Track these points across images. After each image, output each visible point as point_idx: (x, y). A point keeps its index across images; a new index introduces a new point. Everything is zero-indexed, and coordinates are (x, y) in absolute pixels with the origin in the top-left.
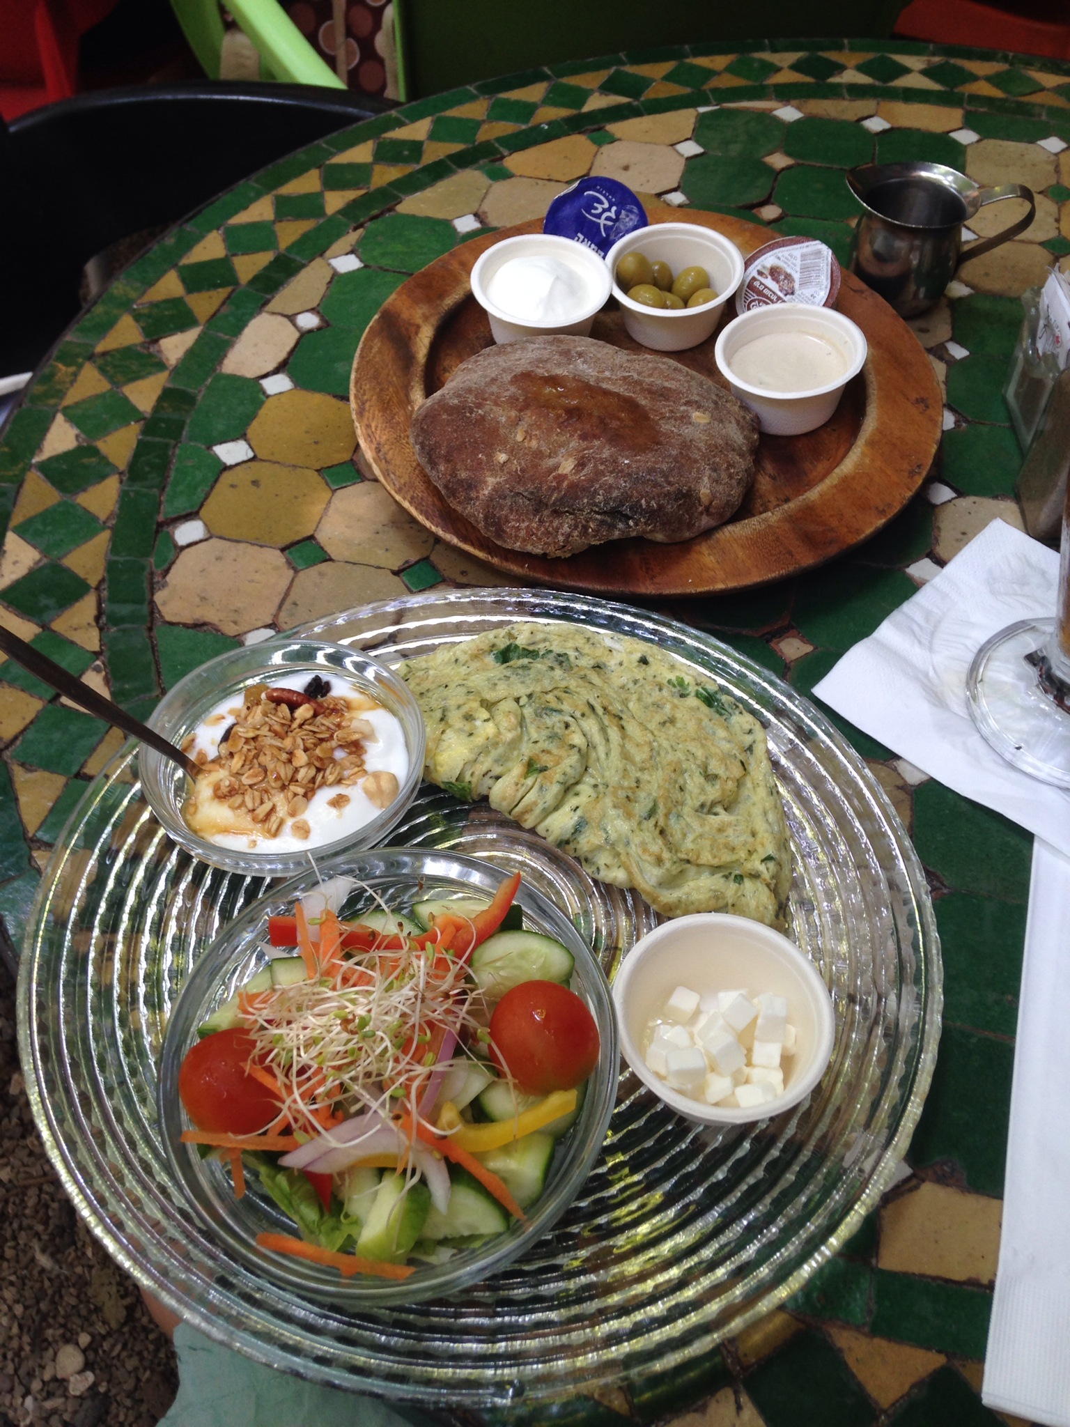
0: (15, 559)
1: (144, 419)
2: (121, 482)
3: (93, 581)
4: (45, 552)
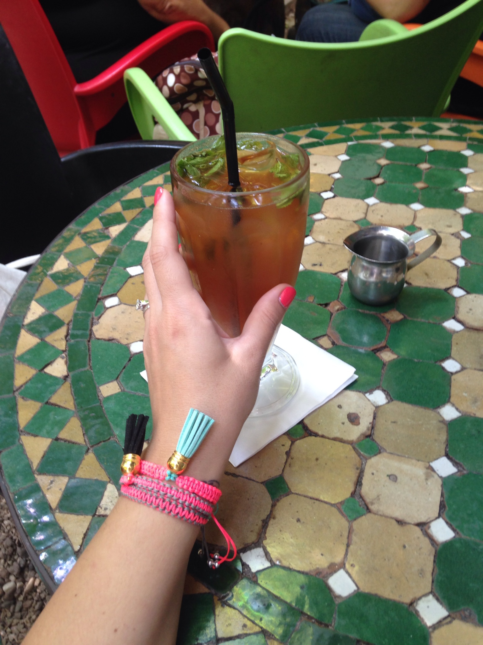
0: (34, 311)
1: (99, 257)
2: (85, 282)
3: (66, 321)
4: (47, 309)
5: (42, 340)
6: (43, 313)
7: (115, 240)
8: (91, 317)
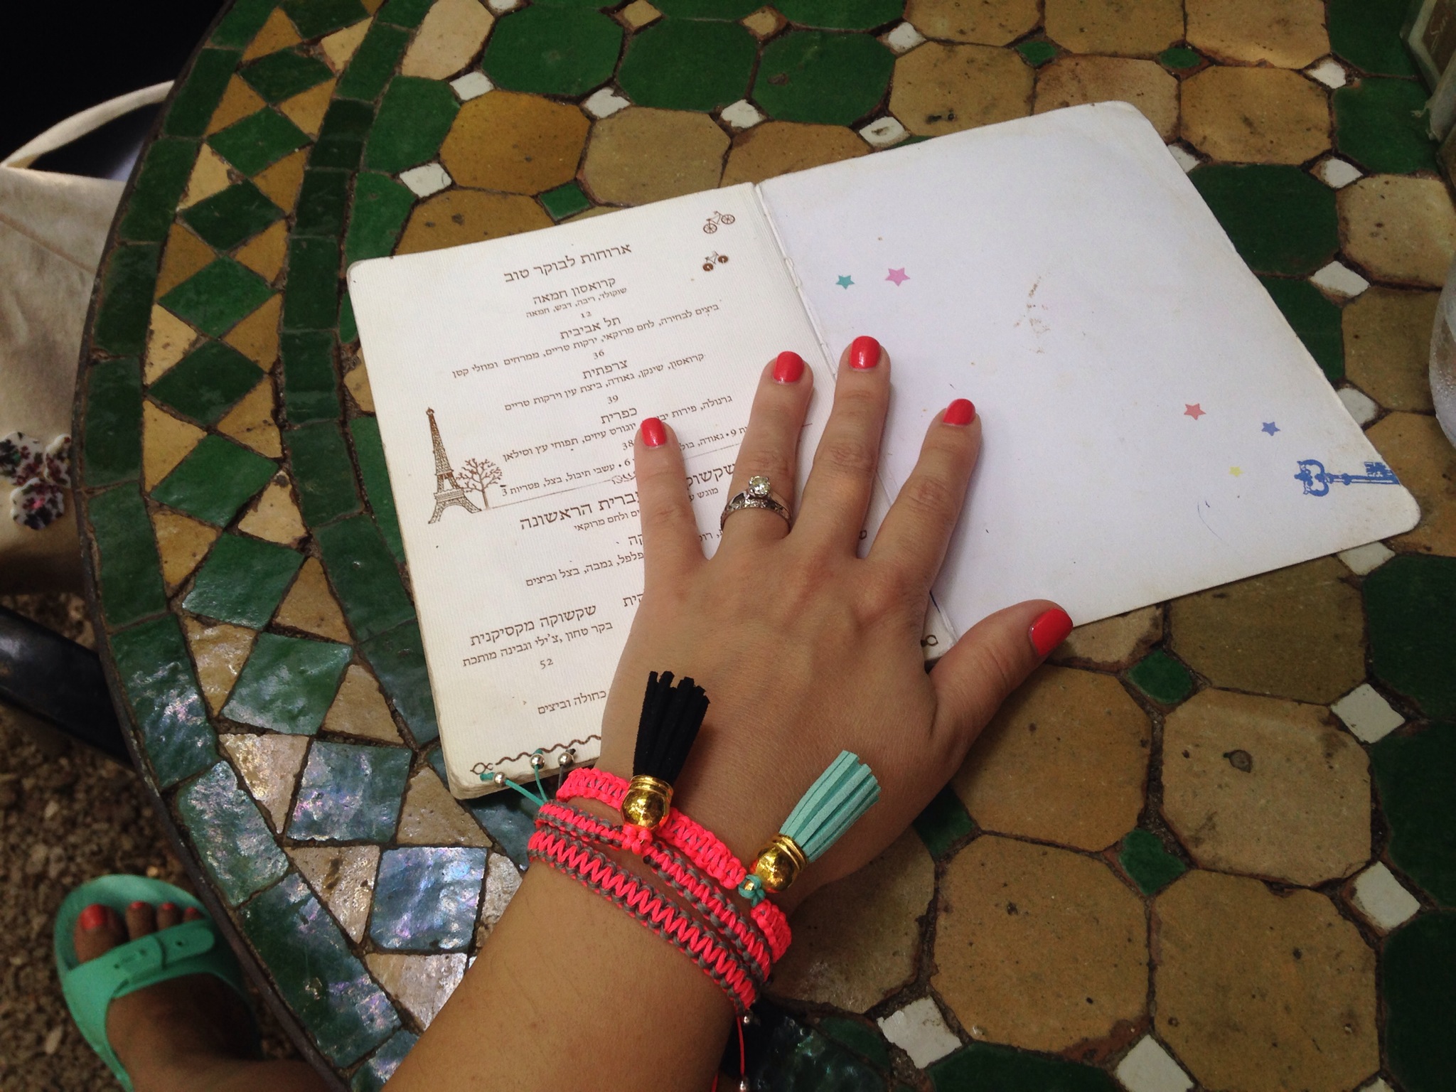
0: (167, 340)
1: (311, 143)
2: (289, 229)
3: (266, 363)
4: (201, 329)
5: (210, 429)
6: (193, 344)
7: (346, 79)
8: (333, 344)
